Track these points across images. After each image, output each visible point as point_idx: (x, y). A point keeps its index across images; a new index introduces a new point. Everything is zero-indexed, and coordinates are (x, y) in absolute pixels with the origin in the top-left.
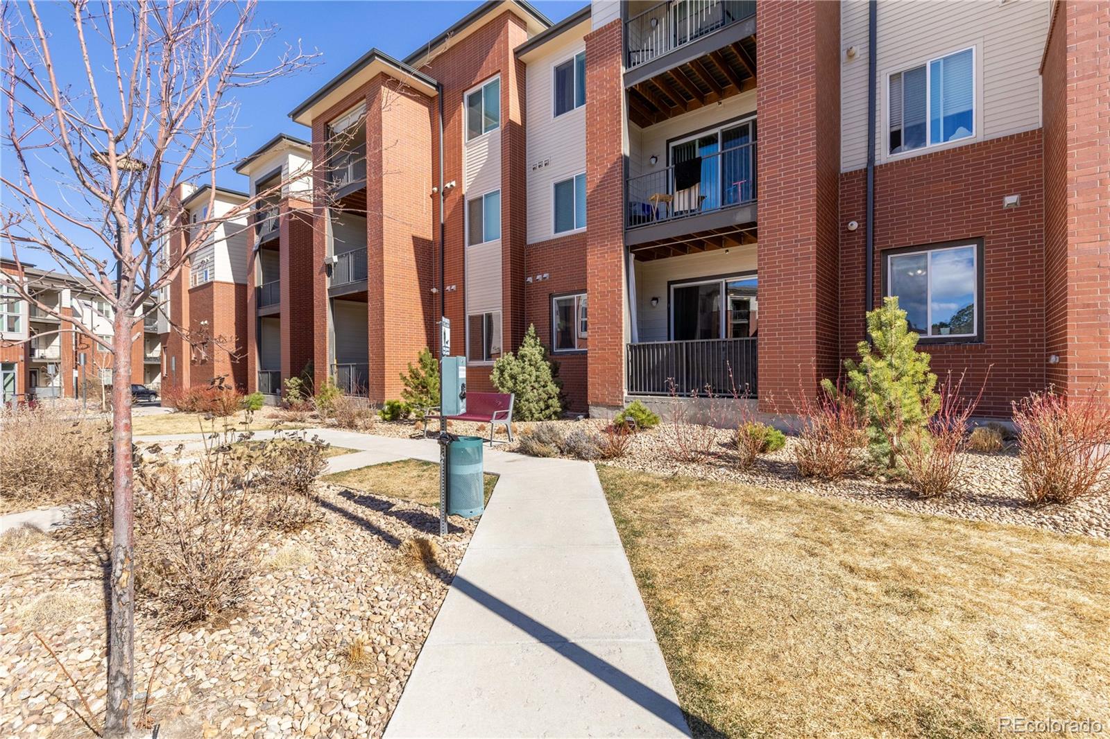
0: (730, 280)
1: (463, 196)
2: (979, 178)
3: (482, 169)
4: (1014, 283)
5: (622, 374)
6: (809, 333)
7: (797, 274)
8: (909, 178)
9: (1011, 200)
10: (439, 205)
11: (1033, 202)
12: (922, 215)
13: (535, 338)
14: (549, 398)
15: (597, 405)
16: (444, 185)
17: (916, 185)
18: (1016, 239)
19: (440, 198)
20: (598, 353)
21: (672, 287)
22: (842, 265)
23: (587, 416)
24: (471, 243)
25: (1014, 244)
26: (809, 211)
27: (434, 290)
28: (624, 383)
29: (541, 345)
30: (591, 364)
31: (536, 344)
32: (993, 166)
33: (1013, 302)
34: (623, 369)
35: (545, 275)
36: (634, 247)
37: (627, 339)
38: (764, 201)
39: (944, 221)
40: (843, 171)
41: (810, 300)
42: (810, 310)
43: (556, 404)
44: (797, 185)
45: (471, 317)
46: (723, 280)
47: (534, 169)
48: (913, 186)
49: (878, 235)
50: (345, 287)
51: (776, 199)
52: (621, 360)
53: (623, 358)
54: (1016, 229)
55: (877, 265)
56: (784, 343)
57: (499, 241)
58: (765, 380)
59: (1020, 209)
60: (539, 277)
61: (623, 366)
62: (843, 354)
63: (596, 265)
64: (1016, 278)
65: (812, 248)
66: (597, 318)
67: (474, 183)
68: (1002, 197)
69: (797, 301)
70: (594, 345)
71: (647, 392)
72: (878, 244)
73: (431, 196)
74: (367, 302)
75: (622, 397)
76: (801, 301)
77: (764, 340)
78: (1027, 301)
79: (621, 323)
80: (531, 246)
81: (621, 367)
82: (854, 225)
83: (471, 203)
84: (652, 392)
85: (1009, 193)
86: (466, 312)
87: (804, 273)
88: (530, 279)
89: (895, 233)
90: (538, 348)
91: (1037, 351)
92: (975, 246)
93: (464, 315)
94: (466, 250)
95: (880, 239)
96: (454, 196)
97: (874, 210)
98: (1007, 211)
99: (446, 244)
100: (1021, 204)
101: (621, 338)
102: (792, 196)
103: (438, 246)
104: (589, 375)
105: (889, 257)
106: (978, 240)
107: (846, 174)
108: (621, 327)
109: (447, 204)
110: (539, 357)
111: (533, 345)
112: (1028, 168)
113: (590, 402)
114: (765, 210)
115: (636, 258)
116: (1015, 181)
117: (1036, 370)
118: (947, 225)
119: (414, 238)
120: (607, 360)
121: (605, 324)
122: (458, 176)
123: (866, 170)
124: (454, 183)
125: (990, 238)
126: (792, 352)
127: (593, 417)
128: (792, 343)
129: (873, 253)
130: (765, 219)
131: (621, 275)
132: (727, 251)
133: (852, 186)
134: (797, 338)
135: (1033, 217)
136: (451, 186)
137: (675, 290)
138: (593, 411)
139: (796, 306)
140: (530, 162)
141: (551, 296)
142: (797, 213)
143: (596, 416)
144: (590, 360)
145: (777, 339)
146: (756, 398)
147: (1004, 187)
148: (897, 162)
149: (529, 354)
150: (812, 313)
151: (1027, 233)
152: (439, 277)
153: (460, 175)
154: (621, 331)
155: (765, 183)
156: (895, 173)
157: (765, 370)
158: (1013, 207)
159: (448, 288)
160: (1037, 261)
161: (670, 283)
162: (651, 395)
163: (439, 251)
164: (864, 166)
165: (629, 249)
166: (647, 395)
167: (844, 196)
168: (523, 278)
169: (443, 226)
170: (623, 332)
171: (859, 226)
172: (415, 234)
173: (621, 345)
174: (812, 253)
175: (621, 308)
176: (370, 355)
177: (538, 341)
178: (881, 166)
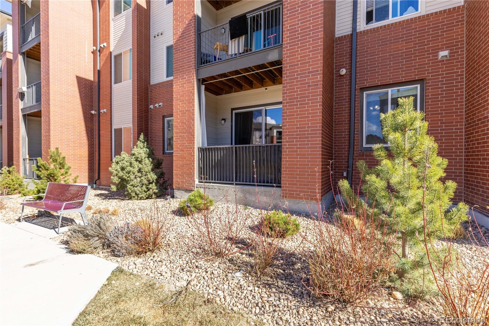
0: (268, 108)
1: (111, 53)
2: (422, 39)
3: (122, 35)
4: (444, 110)
5: (194, 168)
6: (316, 141)
7: (309, 96)
8: (378, 40)
9: (444, 53)
10: (97, 58)
11: (457, 55)
12: (386, 65)
13: (143, 142)
14: (150, 183)
15: (179, 189)
16: (100, 45)
17: (383, 45)
18: (446, 81)
19: (97, 54)
20: (179, 153)
21: (234, 112)
22: (336, 98)
23: (173, 197)
24: (115, 83)
25: (444, 84)
26: (318, 50)
27: (93, 112)
28: (195, 175)
29: (147, 148)
30: (176, 161)
31: (144, 147)
32: (432, 31)
33: (443, 123)
34: (195, 165)
35: (160, 104)
36: (204, 80)
37: (198, 144)
38: (287, 44)
39: (400, 68)
40: (336, 36)
41: (318, 116)
42: (317, 123)
43: (154, 188)
44: (310, 31)
45: (115, 130)
46: (263, 108)
47: (155, 37)
48: (380, 46)
49: (359, 78)
50: (30, 107)
51: (295, 42)
52: (194, 158)
53: (195, 157)
54: (446, 74)
55: (357, 98)
56: (299, 148)
57: (131, 81)
58: (286, 174)
59: (448, 60)
60: (157, 105)
61: (195, 162)
62: (335, 156)
63: (179, 92)
64: (446, 107)
65: (320, 78)
66: (179, 129)
67: (117, 44)
68: (438, 52)
69: (309, 117)
70: (177, 148)
71: (211, 181)
72: (359, 84)
73: (93, 52)
74: (41, 117)
75: (194, 184)
76: (312, 117)
77: (286, 145)
78: (453, 122)
79: (194, 133)
80: (153, 85)
81: (194, 163)
82: (343, 72)
83: (116, 57)
84: (213, 181)
85: (442, 49)
86: (113, 126)
87: (314, 96)
88: (152, 107)
89: (369, 76)
90: (145, 149)
91: (458, 156)
92: (419, 86)
93: (111, 128)
94: (113, 87)
95: (359, 81)
96: (105, 53)
97: (356, 62)
98: (440, 61)
99: (101, 83)
100: (450, 57)
101: (194, 143)
102: (306, 39)
103: (96, 84)
104: (174, 168)
105: (365, 93)
106: (421, 81)
107: (339, 38)
108: (194, 135)
109: (101, 57)
110: (144, 155)
111: (142, 147)
112: (455, 32)
113: (174, 187)
114: (287, 50)
115: (205, 88)
116: (446, 41)
117: (458, 169)
118: (402, 71)
119: (77, 77)
120: (185, 158)
121: (184, 133)
122: (107, 40)
123: (352, 35)
124: (105, 44)
125: (430, 79)
126: (305, 155)
127: (177, 198)
128: (305, 148)
129: (355, 90)
130: (287, 57)
131: (194, 99)
132: (266, 89)
133: (342, 46)
134: (308, 144)
135: (458, 65)
136: (104, 46)
137: (236, 114)
138: (177, 193)
139: (308, 121)
140: (153, 32)
141: (164, 117)
142: (309, 52)
143: (178, 196)
144: (174, 158)
145: (294, 145)
146: (280, 187)
147: (439, 46)
148: (371, 29)
149: (136, 154)
150: (319, 126)
151: (453, 76)
152: (97, 104)
153: (109, 39)
154: (194, 138)
155: (288, 30)
156: (370, 36)
157: (286, 168)
158: (445, 59)
159: (102, 111)
160: (459, 95)
161: (233, 109)
162: (213, 183)
163: (97, 88)
164: (350, 33)
165: (201, 81)
166: (210, 183)
167: (337, 52)
168: (147, 106)
169: (99, 72)
170: (196, 139)
171: (346, 72)
172: (78, 75)
173: (194, 148)
174: (319, 81)
175: (194, 122)
176: (43, 153)
177: (145, 144)
178: (361, 32)
